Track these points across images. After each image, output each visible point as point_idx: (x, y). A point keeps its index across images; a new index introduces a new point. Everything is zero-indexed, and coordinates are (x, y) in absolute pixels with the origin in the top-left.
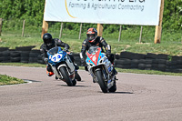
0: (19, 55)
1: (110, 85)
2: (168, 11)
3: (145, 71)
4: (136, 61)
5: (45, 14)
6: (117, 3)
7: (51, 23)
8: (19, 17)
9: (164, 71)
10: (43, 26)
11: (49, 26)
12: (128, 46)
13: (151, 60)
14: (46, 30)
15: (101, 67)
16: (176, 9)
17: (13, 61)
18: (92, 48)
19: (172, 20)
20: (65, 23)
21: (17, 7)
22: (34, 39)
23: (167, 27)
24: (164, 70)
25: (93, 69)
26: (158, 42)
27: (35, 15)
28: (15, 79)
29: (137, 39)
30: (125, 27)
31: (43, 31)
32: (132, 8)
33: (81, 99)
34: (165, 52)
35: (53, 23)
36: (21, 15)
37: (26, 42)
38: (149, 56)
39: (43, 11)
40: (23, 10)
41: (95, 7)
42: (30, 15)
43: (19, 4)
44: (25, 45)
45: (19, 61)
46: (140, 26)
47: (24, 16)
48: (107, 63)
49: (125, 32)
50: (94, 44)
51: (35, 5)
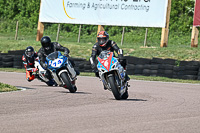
0: (12, 60)
1: (122, 91)
2: (175, 11)
3: (150, 77)
4: (141, 66)
5: (41, 14)
6: (120, 3)
7: (47, 25)
8: (11, 18)
9: (171, 78)
10: (39, 28)
11: (45, 28)
12: (132, 50)
13: (156, 66)
14: (42, 32)
15: (114, 72)
16: (184, 9)
17: (5, 67)
18: (103, 52)
19: (180, 22)
20: (63, 25)
21: (9, 7)
22: (28, 42)
23: (175, 29)
24: (171, 76)
25: (105, 75)
26: (165, 45)
27: (30, 16)
28: (7, 86)
29: (142, 43)
30: (128, 29)
31: (38, 33)
32: (136, 8)
33: (79, 108)
34: (173, 57)
35: (49, 24)
36: (14, 16)
37: (19, 45)
38: (155, 61)
39: (38, 12)
40: (16, 11)
41: (95, 7)
42: (24, 15)
43: (12, 4)
44: (19, 49)
45: (11, 66)
46: (144, 28)
47: (17, 17)
48: (120, 69)
49: (128, 35)
50: (105, 48)
51: (29, 4)
